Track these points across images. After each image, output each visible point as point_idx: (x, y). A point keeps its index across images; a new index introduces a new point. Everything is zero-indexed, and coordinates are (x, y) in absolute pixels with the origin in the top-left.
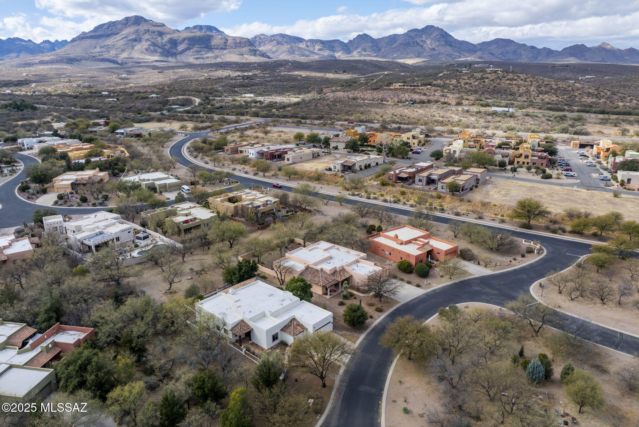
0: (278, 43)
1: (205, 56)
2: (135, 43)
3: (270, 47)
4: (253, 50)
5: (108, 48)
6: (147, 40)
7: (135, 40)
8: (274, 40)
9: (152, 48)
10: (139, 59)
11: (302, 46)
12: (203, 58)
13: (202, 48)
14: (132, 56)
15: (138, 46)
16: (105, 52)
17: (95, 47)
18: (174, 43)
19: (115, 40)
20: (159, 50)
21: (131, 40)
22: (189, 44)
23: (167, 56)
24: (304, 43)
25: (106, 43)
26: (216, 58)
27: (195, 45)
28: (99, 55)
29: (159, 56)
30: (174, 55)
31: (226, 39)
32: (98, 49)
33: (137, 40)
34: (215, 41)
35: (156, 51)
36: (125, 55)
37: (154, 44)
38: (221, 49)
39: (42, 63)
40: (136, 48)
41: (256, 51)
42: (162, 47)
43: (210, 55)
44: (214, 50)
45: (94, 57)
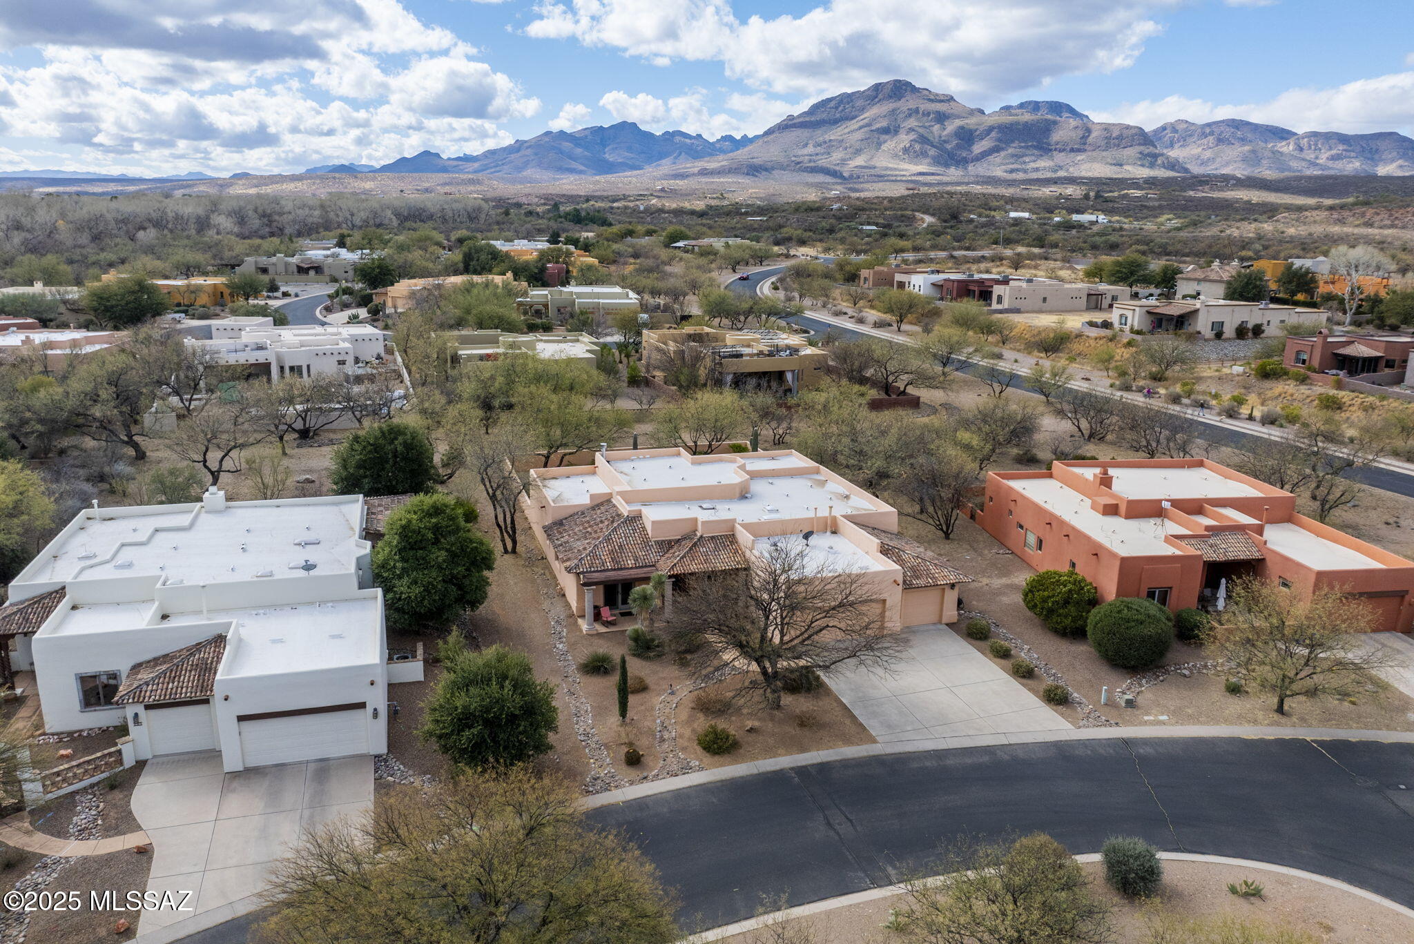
0: (1220, 141)
1: (1033, 165)
2: (884, 137)
3: (1196, 151)
4: (1148, 155)
5: (829, 146)
6: (911, 130)
7: (886, 131)
8: (1212, 133)
9: (917, 147)
10: (887, 169)
11: (1285, 150)
12: (1025, 171)
13: (1027, 147)
14: (874, 162)
15: (889, 142)
16: (823, 154)
17: (806, 145)
18: (966, 137)
19: (846, 131)
20: (932, 152)
21: (878, 130)
22: (999, 140)
23: (947, 165)
24: (1292, 141)
25: (827, 137)
26: (1056, 171)
27: (1013, 142)
28: (810, 161)
29: (929, 164)
30: (962, 162)
31: (1087, 129)
32: (810, 149)
33: (890, 131)
34: (1061, 132)
35: (924, 154)
36: (860, 161)
37: (923, 140)
38: (1072, 150)
39: (704, 172)
40: (884, 147)
41: (1155, 156)
42: (940, 145)
43: (1043, 163)
44: (1055, 153)
45: (799, 163)
